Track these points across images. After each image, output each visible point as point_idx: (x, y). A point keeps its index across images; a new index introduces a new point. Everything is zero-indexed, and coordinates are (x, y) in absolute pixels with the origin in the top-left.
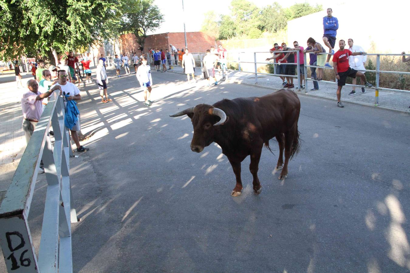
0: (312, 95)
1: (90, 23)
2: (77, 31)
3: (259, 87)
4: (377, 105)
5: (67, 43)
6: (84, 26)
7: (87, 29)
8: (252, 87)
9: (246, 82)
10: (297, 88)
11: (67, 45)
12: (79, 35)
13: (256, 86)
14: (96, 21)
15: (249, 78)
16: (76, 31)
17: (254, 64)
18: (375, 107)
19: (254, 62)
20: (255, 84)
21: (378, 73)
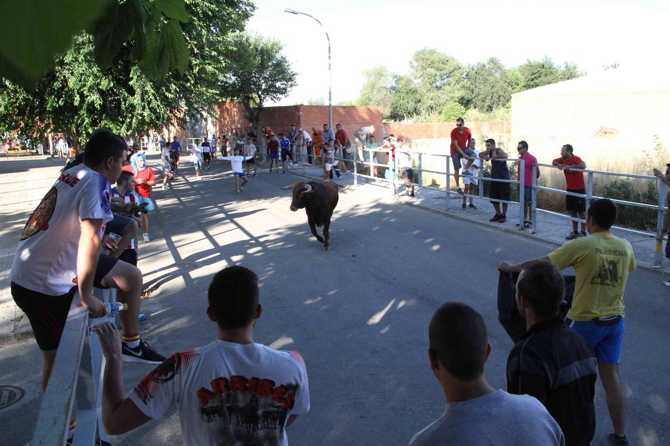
0: (543, 239)
1: (167, 94)
2: (144, 105)
3: (453, 217)
4: (658, 267)
5: (125, 124)
6: (158, 98)
7: (161, 103)
8: (439, 216)
9: (429, 206)
10: (518, 225)
11: (124, 126)
12: (146, 113)
13: (447, 215)
14: (178, 90)
15: (437, 198)
16: (142, 106)
17: (445, 176)
18: (654, 271)
19: (445, 172)
20: (446, 210)
21: (661, 211)
